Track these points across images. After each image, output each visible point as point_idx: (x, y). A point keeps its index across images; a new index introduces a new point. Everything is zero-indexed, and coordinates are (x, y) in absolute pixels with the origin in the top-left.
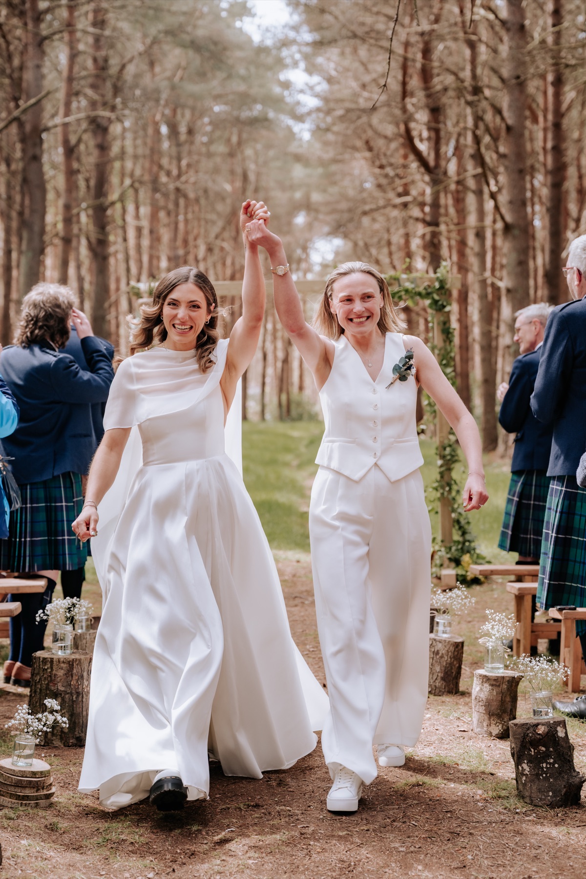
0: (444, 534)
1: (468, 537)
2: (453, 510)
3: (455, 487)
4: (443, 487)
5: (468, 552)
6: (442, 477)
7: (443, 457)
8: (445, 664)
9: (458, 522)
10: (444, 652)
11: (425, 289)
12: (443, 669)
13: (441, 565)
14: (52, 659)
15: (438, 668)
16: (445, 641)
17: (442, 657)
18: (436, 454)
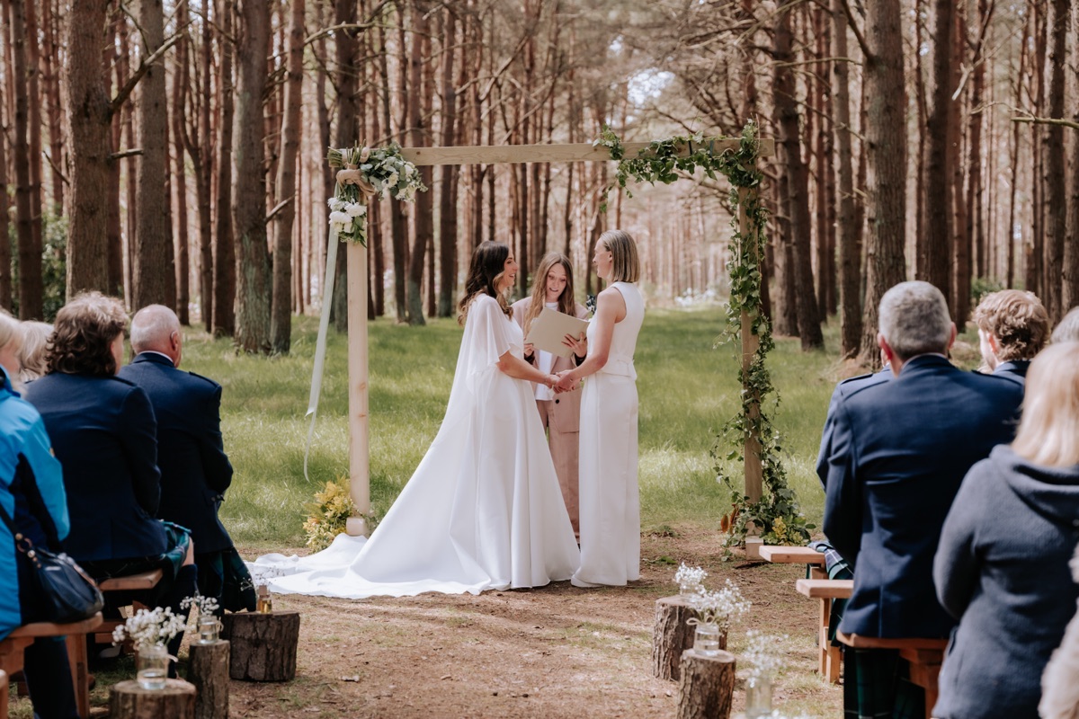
0: (749, 488)
1: (781, 492)
2: (762, 457)
3: (764, 426)
4: (748, 425)
5: (782, 513)
6: (747, 411)
7: (747, 384)
8: (707, 693)
9: (769, 471)
10: (706, 676)
11: (725, 156)
12: (705, 699)
13: (744, 531)
14: (135, 696)
15: (698, 699)
16: (708, 662)
17: (704, 683)
18: (740, 380)
